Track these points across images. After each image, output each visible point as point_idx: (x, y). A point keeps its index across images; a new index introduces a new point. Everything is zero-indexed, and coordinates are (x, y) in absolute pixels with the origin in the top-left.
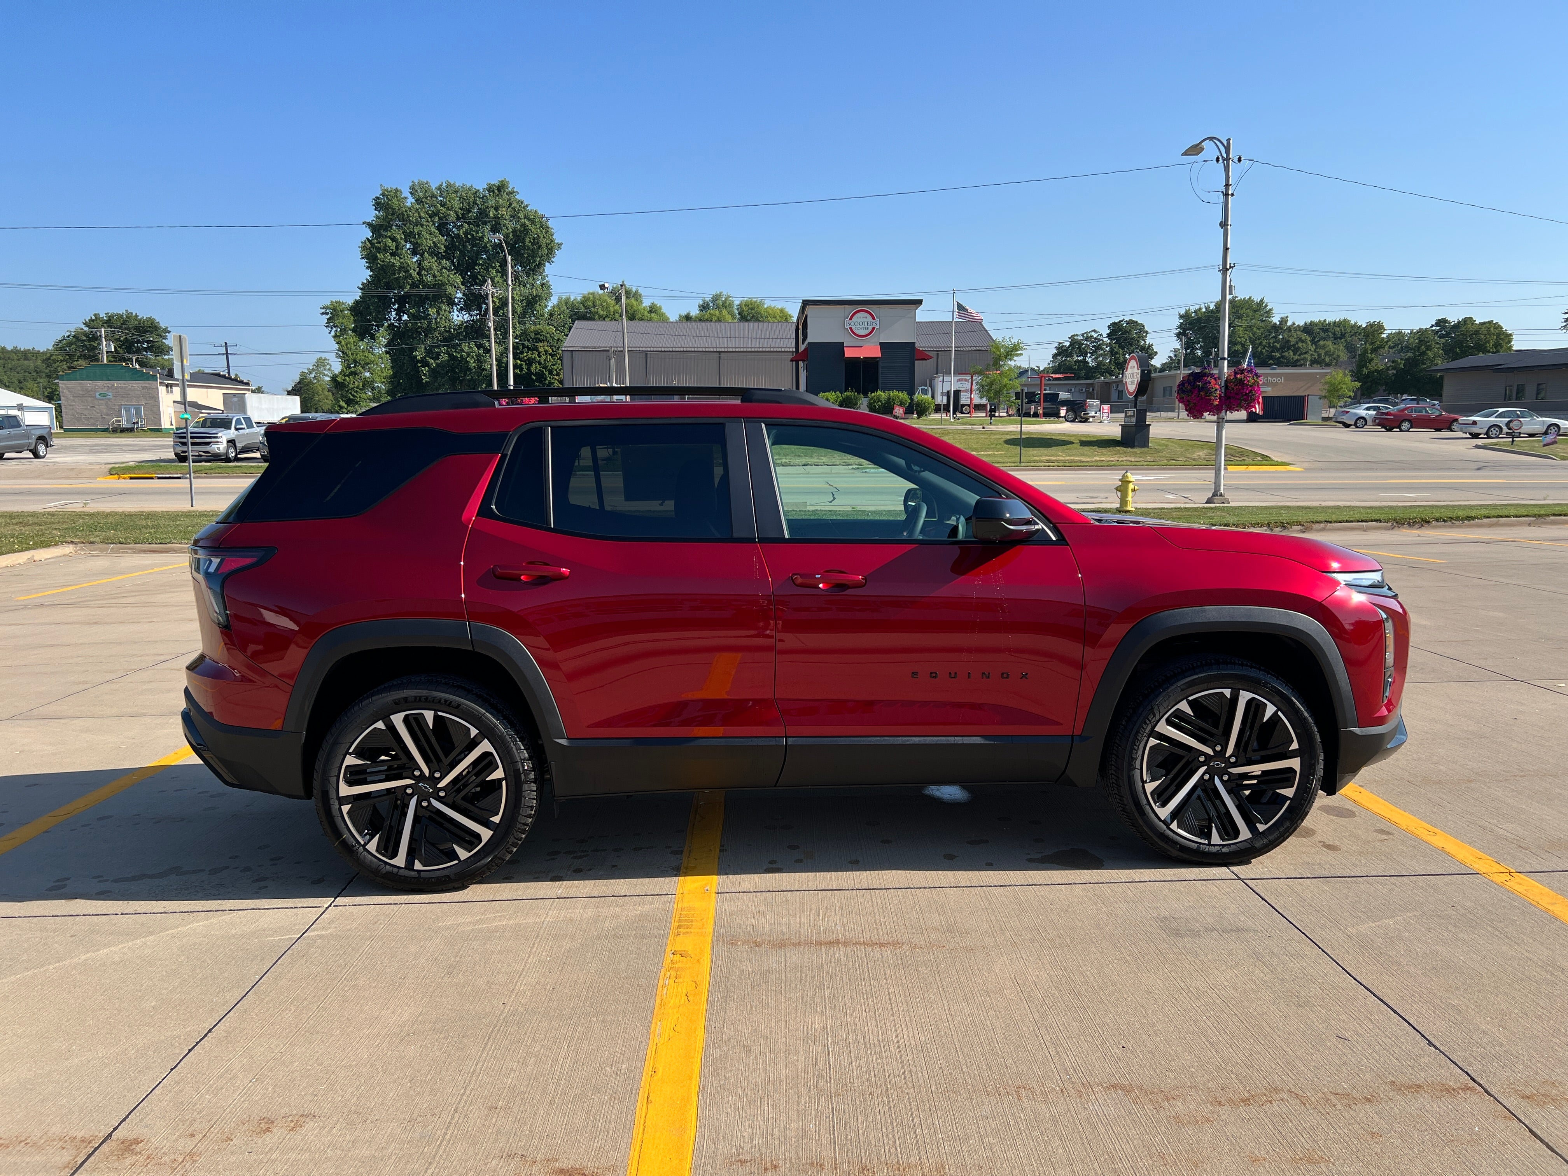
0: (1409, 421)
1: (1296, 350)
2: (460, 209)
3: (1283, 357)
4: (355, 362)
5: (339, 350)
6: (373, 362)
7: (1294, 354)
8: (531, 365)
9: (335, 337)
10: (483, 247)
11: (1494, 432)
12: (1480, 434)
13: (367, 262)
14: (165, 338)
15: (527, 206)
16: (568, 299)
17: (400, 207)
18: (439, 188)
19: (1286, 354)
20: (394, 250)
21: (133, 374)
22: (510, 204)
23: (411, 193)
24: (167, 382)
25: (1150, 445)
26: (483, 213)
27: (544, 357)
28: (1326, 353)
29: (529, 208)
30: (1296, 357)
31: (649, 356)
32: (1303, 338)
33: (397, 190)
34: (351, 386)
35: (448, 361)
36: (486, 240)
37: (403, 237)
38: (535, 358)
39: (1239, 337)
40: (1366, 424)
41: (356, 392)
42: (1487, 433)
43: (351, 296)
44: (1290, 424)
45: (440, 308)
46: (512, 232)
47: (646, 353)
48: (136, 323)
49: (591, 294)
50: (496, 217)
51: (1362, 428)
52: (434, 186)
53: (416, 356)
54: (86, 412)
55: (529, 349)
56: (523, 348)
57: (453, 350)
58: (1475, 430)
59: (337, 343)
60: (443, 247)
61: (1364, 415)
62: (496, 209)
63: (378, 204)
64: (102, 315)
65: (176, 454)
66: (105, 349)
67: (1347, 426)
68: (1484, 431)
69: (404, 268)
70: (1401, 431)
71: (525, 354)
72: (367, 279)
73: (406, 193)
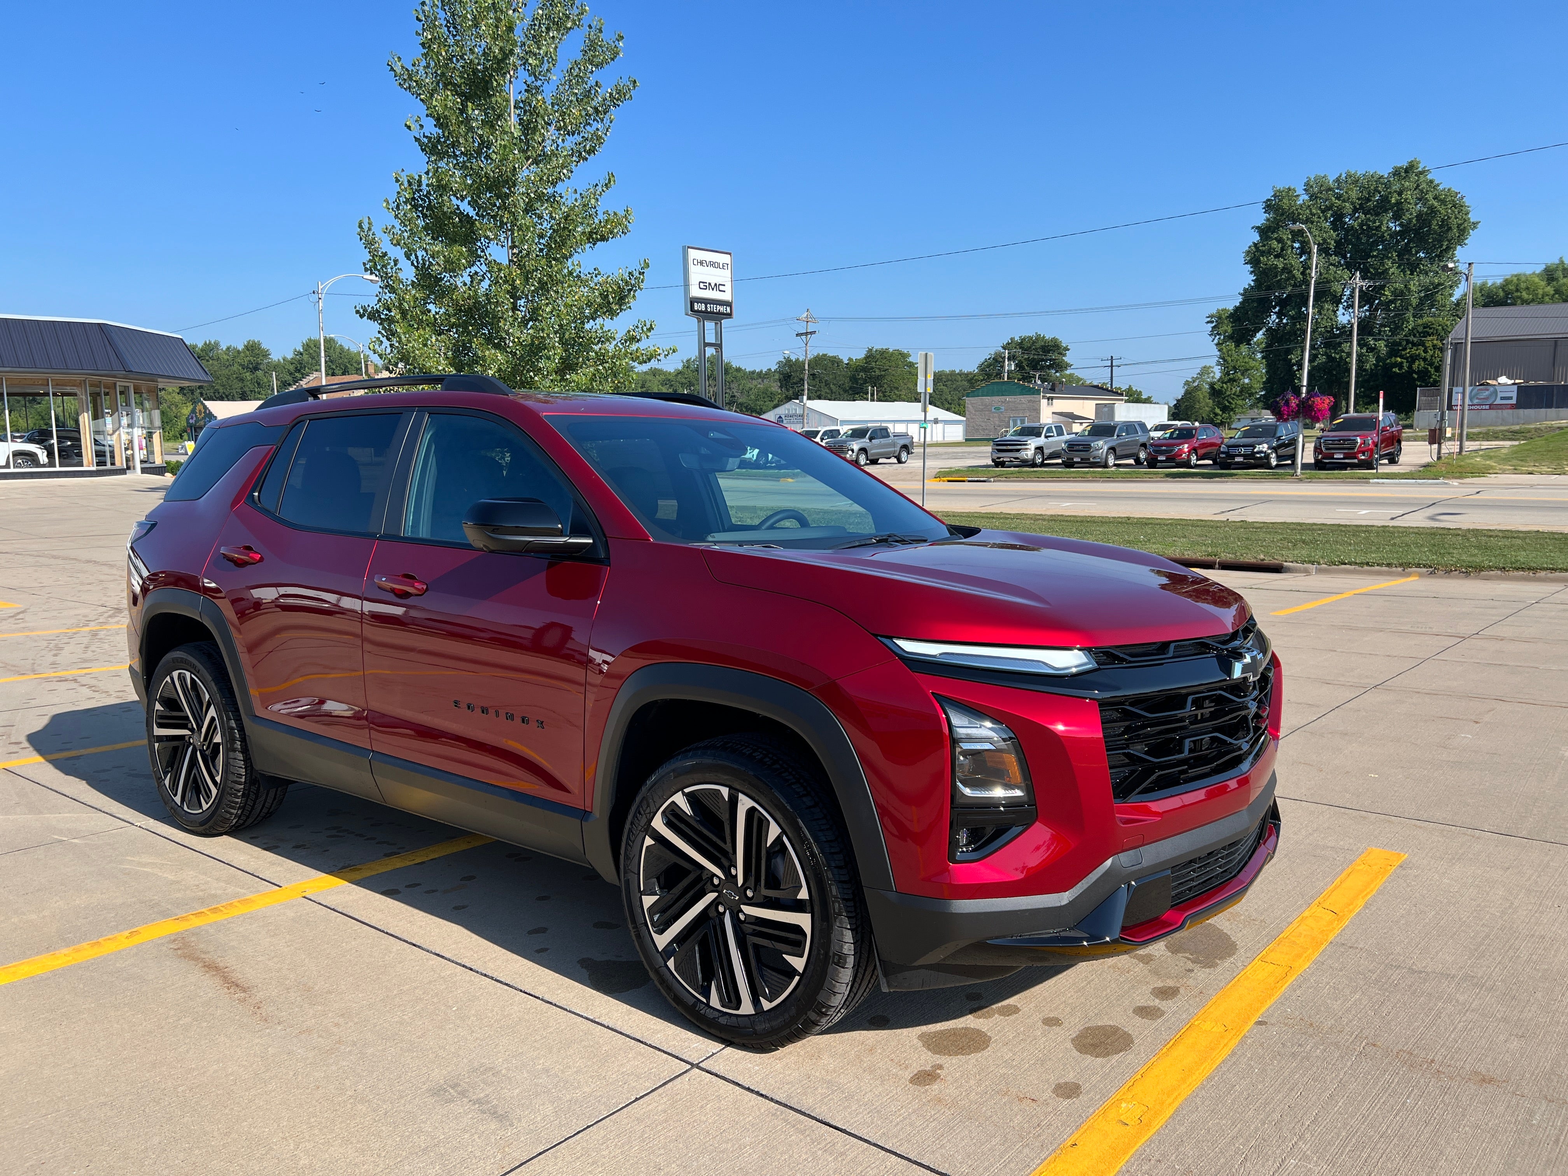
2: (1358, 199)
4: (1235, 368)
5: (1220, 358)
6: (1252, 368)
8: (1414, 362)
9: (1218, 344)
10: (1380, 237)
13: (1251, 267)
14: (1065, 355)
15: (1438, 185)
16: (1484, 284)
17: (1291, 206)
18: (1337, 180)
20: (1279, 251)
21: (1022, 390)
22: (1418, 186)
23: (1305, 190)
24: (1048, 395)
26: (1385, 199)
27: (1431, 353)
29: (1441, 187)
31: (1559, 343)
33: (1289, 189)
34: (1228, 393)
35: (1326, 363)
36: (1384, 228)
37: (1290, 237)
38: (1419, 354)
41: (1233, 399)
43: (1233, 302)
45: (1322, 308)
46: (1416, 216)
47: (1556, 342)
48: (1043, 344)
49: (1516, 276)
50: (1398, 203)
52: (1331, 179)
53: (1291, 359)
54: (983, 424)
55: (1414, 344)
56: (1407, 344)
57: (1333, 351)
59: (1219, 351)
60: (1333, 242)
62: (1400, 194)
63: (1269, 206)
64: (1017, 339)
65: (993, 460)
66: (1007, 368)
69: (1287, 269)
71: (1408, 350)
72: (1249, 285)
73: (1300, 190)
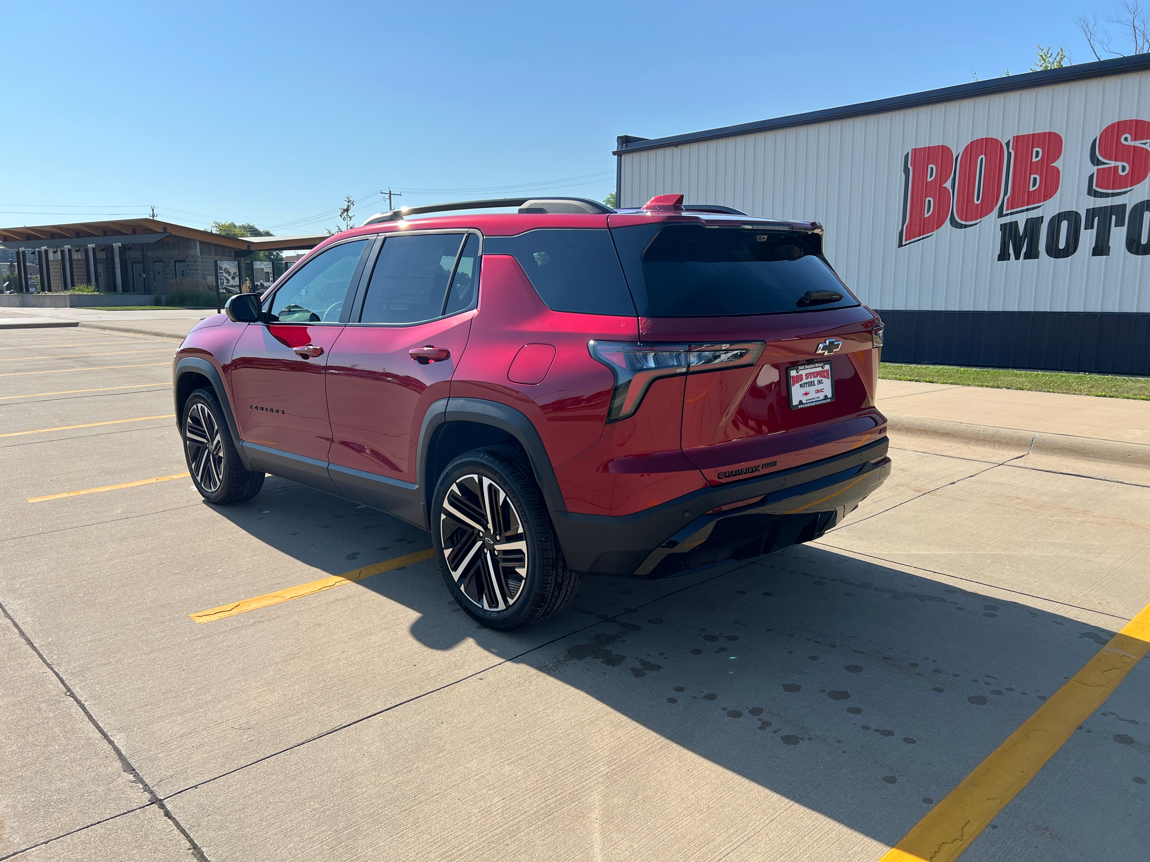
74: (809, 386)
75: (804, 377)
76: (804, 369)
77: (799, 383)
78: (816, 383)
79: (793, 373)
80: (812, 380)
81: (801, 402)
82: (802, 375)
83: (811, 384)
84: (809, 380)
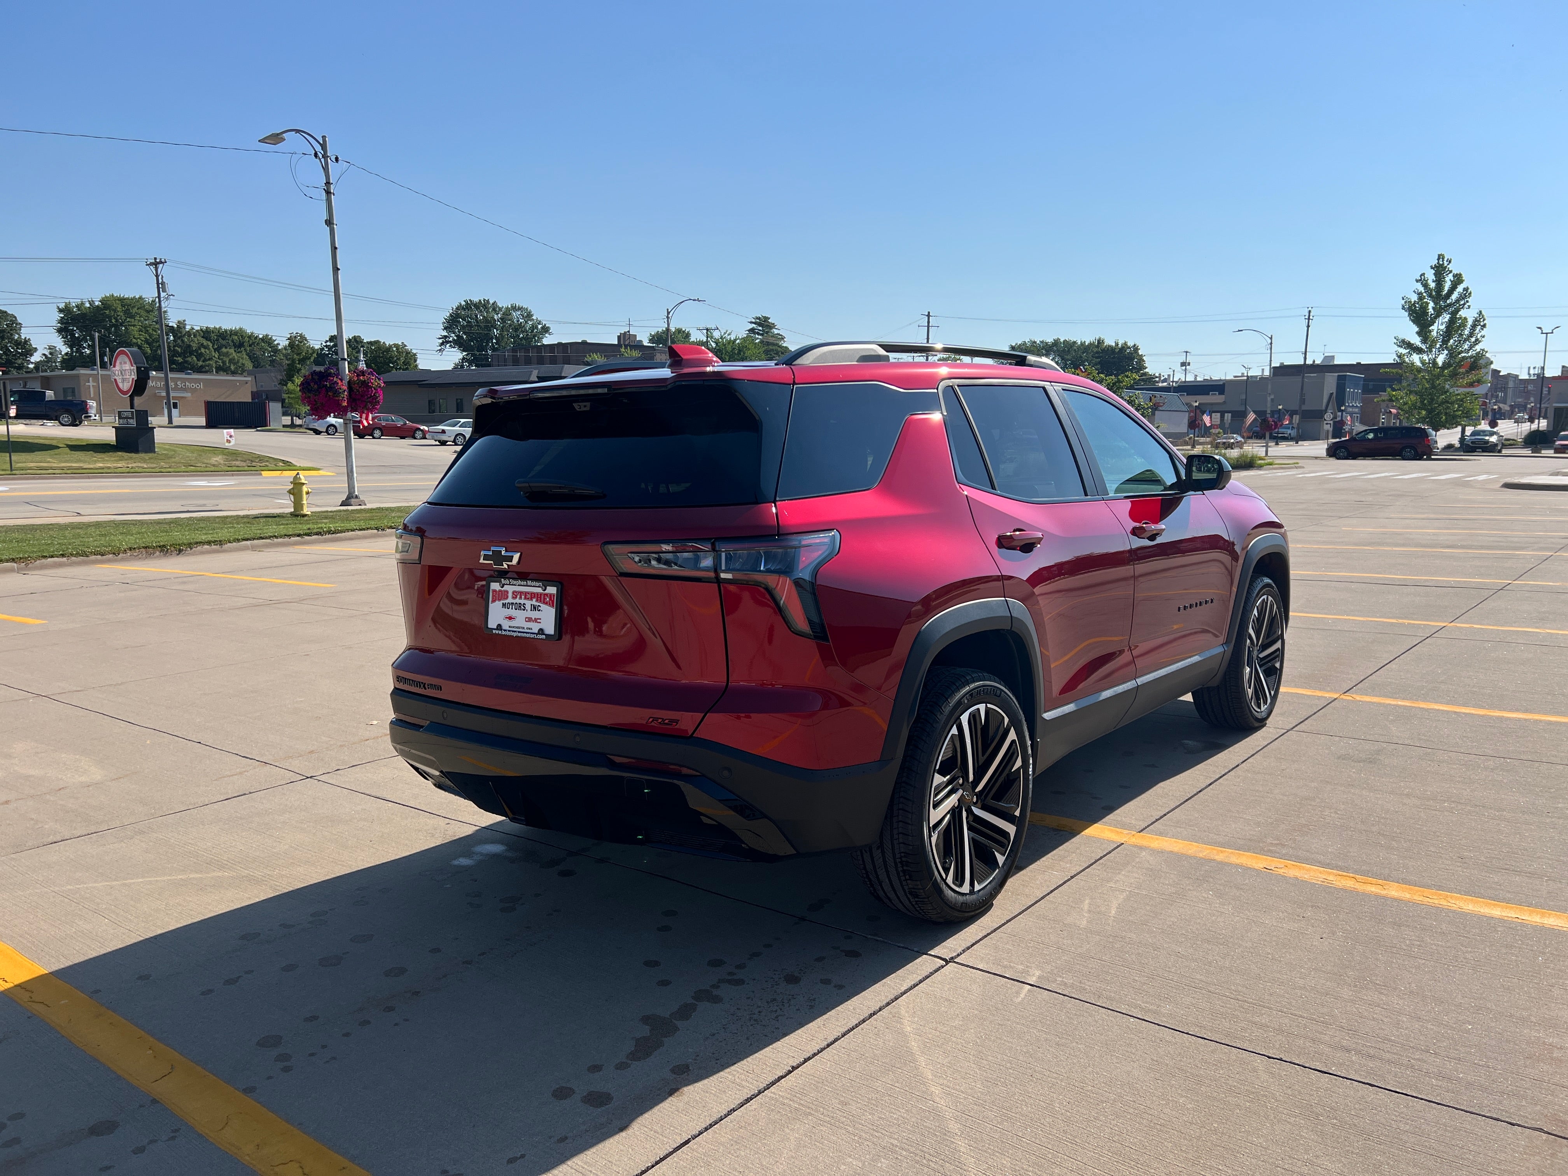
0: (380, 429)
1: (199, 356)
3: (186, 362)
7: (198, 360)
11: (460, 440)
12: (447, 441)
19: (189, 359)
25: (156, 450)
28: (231, 361)
30: (200, 363)
32: (205, 344)
39: (135, 338)
40: (336, 431)
42: (454, 441)
44: (258, 431)
51: (334, 435)
58: (444, 437)
61: (334, 423)
67: (317, 432)
68: (452, 439)
70: (374, 438)
74: (516, 609)
75: (510, 595)
76: (509, 584)
77: (502, 602)
78: (528, 607)
79: (495, 586)
80: (522, 601)
81: (499, 627)
82: (507, 592)
83: (521, 607)
84: (518, 601)
